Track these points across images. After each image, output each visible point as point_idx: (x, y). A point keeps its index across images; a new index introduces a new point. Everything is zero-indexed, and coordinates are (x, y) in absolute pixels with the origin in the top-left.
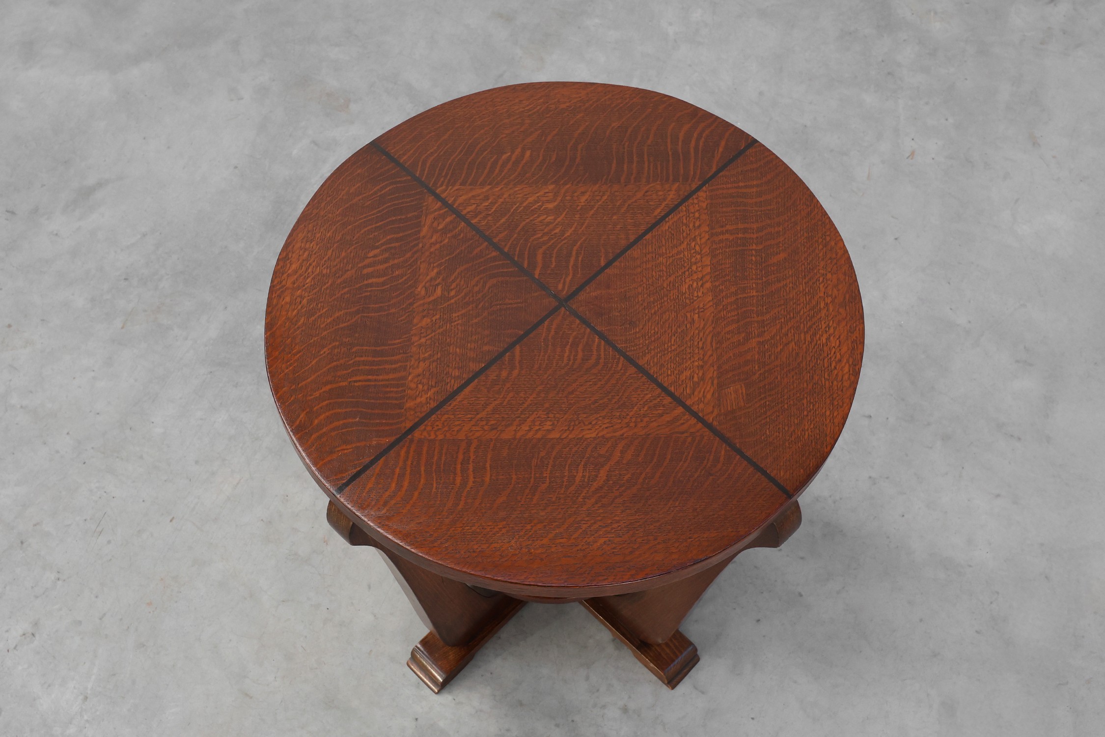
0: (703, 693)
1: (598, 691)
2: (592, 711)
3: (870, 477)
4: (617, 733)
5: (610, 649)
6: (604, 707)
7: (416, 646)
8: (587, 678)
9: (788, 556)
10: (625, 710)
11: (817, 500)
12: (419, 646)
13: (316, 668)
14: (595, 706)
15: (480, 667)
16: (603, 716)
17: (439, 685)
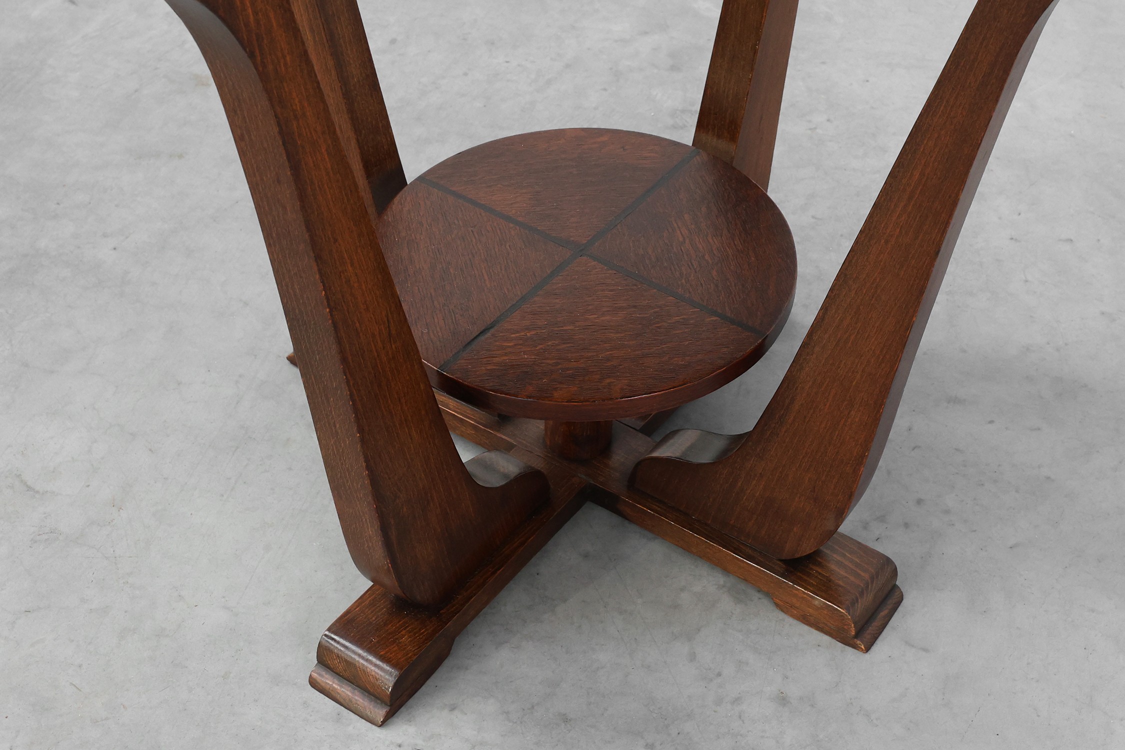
0: (926, 650)
1: (719, 675)
2: (715, 712)
3: (1103, 313)
4: (777, 742)
5: (726, 603)
6: (737, 700)
7: (326, 635)
8: (692, 657)
9: (1007, 428)
10: (782, 700)
11: (1028, 349)
12: (327, 633)
13: (107, 719)
14: (719, 701)
15: (467, 669)
16: (740, 717)
17: (386, 704)
